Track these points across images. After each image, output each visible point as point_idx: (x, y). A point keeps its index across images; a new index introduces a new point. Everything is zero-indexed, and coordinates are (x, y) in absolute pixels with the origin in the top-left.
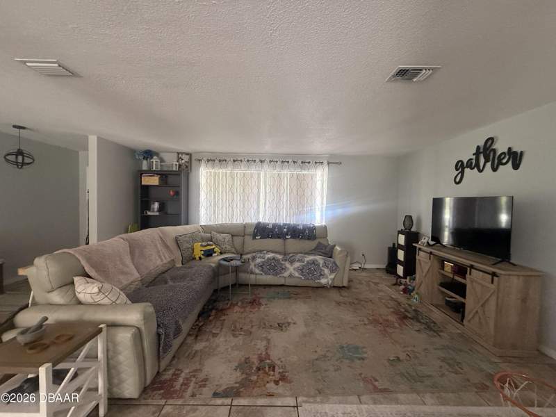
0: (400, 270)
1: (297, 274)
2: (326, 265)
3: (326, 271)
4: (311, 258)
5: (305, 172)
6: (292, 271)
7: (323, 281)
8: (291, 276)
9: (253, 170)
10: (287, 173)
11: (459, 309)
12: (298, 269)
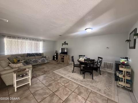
0: (55, 59)
1: (41, 62)
2: (46, 59)
3: (46, 60)
4: (42, 59)
5: (38, 42)
6: (40, 61)
7: (45, 62)
8: (40, 62)
9: (24, 41)
10: (33, 42)
11: (63, 61)
12: (41, 61)
